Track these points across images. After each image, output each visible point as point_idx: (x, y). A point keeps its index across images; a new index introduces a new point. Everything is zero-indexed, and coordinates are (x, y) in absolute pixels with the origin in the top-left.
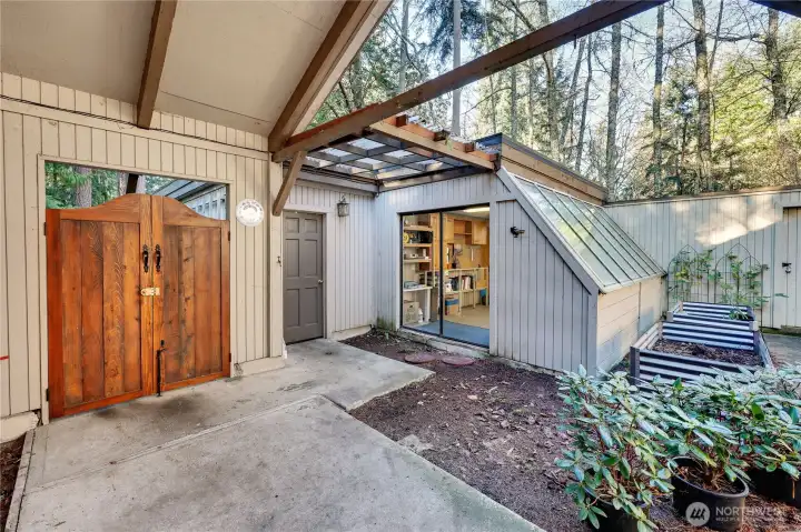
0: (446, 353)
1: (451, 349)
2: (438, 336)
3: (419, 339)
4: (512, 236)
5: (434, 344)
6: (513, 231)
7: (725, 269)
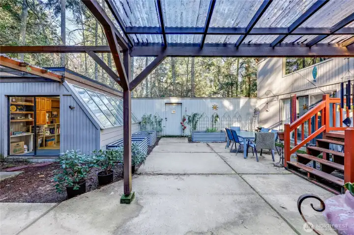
0: (38, 163)
1: (40, 161)
2: (34, 156)
3: (21, 160)
4: (70, 109)
5: (31, 160)
6: (70, 107)
7: (153, 120)
